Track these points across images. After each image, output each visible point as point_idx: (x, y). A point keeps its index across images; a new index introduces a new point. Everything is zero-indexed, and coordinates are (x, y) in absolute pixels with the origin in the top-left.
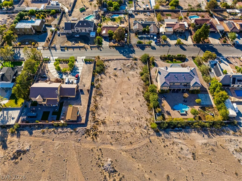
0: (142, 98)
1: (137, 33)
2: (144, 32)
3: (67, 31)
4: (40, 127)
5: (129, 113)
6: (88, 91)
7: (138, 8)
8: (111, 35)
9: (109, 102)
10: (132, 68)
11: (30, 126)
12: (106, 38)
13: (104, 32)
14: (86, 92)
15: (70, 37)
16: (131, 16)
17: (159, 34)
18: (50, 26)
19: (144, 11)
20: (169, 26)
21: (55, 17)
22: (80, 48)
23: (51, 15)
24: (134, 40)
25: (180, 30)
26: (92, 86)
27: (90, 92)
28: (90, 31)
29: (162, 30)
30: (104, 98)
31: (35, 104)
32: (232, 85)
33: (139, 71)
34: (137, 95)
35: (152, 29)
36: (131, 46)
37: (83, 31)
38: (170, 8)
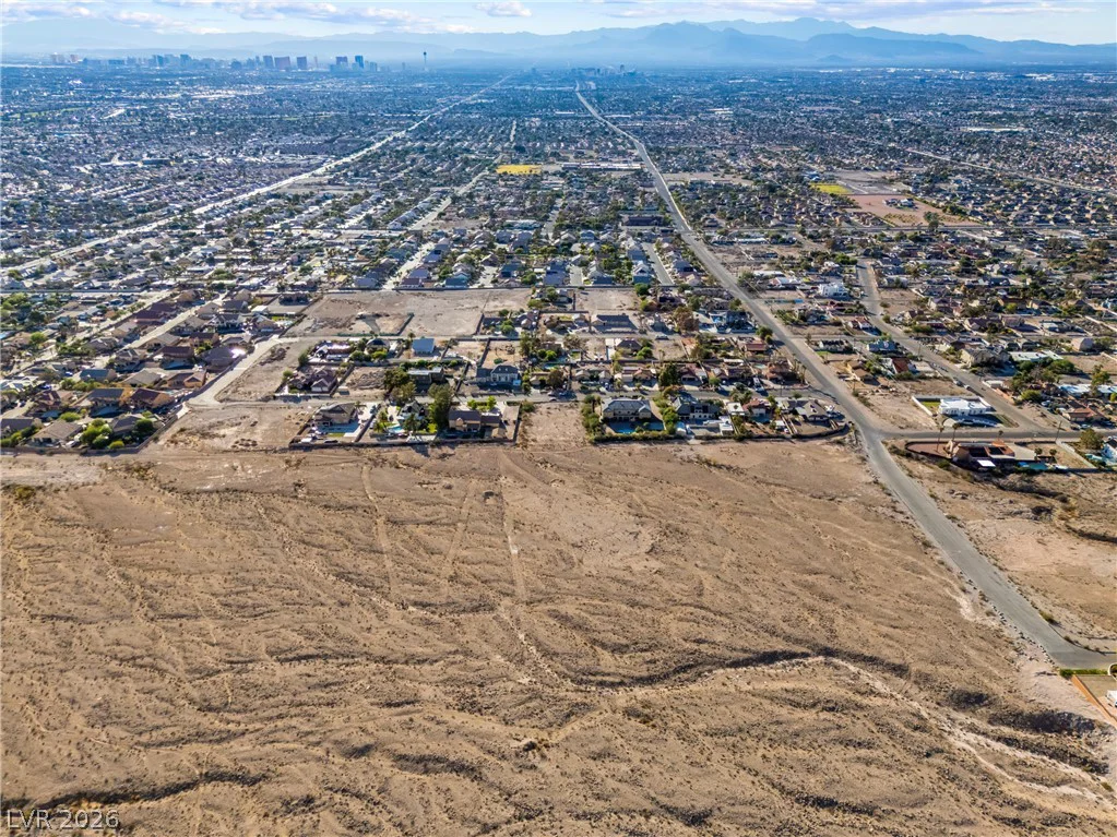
0: (581, 427)
1: (581, 380)
2: (592, 379)
3: (479, 379)
4: (462, 443)
5: (564, 435)
6: (514, 422)
7: (586, 359)
8: (542, 382)
9: (540, 429)
10: (572, 407)
11: (452, 443)
12: (535, 387)
13: (534, 378)
14: (510, 422)
15: (483, 386)
16: (573, 366)
17: (612, 381)
18: (452, 377)
19: (596, 362)
20: (627, 372)
21: (457, 369)
22: (499, 395)
23: (451, 367)
24: (576, 386)
25: (644, 376)
26: (519, 419)
27: (517, 423)
28: (512, 379)
29: (618, 376)
30: (534, 428)
31: (453, 430)
32: (692, 415)
33: (580, 410)
34: (575, 425)
35: (602, 375)
36: (572, 392)
37: (503, 380)
38: (636, 358)
